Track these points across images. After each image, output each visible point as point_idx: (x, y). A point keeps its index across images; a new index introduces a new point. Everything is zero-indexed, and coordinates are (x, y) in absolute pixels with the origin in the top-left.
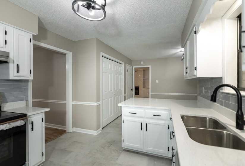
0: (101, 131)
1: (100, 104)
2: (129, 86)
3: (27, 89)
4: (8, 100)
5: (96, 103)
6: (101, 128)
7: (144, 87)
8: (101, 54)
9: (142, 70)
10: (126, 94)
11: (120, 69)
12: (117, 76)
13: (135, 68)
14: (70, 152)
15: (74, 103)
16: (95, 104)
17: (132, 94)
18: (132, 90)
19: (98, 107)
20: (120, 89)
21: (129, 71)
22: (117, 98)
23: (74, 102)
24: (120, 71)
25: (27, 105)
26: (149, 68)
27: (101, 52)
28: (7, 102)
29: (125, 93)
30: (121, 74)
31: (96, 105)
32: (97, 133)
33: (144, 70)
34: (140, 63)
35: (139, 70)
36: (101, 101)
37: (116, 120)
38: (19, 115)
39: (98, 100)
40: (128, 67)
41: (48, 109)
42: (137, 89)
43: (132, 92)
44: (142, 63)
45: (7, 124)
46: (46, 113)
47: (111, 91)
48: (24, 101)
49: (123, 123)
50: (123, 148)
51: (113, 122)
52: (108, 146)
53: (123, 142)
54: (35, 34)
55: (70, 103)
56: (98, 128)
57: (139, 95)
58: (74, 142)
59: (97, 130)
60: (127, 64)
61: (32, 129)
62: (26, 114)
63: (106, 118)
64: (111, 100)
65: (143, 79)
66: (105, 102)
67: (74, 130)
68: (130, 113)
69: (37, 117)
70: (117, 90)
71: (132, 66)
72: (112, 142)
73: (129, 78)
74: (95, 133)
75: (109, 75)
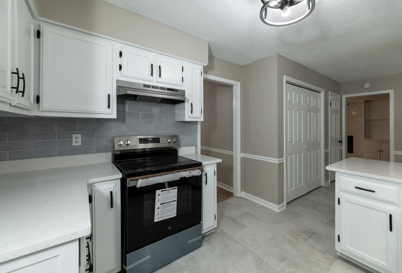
0: (285, 208)
1: (283, 163)
2: (333, 134)
3: (196, 132)
4: (182, 144)
5: (278, 160)
6: (285, 202)
7: (368, 135)
8: (285, 78)
9: (363, 100)
10: (328, 148)
11: (317, 103)
12: (310, 115)
13: (347, 99)
14: (244, 226)
15: (243, 155)
16: (276, 161)
17: (341, 150)
18: (341, 142)
19: (281, 165)
20: (317, 139)
21: (335, 106)
22: (310, 155)
23: (243, 154)
24: (317, 105)
25: (196, 152)
27: (285, 76)
28: (181, 147)
29: (326, 147)
30: (317, 111)
31: (277, 163)
32: (280, 208)
33: (366, 101)
34: (362, 86)
35: (354, 103)
36: (285, 158)
37: (309, 195)
38: (195, 162)
39: (280, 155)
40: (332, 97)
41: (220, 161)
42: (350, 140)
43: (341, 146)
45: (188, 171)
46: (218, 164)
48: (194, 147)
49: (339, 204)
50: (338, 254)
51: (305, 197)
52: (304, 239)
53: (339, 241)
54: (206, 65)
55: (238, 155)
56: (280, 201)
57: (353, 153)
58: (246, 212)
59: (279, 204)
60: (331, 91)
61: (206, 182)
62: (201, 163)
63: (292, 187)
64: (300, 157)
65: (365, 120)
66: (291, 159)
67: (243, 194)
68: (356, 187)
69: (210, 168)
70: (310, 140)
71: (340, 94)
72: (310, 233)
73: (332, 118)
74: (275, 208)
75: (298, 113)
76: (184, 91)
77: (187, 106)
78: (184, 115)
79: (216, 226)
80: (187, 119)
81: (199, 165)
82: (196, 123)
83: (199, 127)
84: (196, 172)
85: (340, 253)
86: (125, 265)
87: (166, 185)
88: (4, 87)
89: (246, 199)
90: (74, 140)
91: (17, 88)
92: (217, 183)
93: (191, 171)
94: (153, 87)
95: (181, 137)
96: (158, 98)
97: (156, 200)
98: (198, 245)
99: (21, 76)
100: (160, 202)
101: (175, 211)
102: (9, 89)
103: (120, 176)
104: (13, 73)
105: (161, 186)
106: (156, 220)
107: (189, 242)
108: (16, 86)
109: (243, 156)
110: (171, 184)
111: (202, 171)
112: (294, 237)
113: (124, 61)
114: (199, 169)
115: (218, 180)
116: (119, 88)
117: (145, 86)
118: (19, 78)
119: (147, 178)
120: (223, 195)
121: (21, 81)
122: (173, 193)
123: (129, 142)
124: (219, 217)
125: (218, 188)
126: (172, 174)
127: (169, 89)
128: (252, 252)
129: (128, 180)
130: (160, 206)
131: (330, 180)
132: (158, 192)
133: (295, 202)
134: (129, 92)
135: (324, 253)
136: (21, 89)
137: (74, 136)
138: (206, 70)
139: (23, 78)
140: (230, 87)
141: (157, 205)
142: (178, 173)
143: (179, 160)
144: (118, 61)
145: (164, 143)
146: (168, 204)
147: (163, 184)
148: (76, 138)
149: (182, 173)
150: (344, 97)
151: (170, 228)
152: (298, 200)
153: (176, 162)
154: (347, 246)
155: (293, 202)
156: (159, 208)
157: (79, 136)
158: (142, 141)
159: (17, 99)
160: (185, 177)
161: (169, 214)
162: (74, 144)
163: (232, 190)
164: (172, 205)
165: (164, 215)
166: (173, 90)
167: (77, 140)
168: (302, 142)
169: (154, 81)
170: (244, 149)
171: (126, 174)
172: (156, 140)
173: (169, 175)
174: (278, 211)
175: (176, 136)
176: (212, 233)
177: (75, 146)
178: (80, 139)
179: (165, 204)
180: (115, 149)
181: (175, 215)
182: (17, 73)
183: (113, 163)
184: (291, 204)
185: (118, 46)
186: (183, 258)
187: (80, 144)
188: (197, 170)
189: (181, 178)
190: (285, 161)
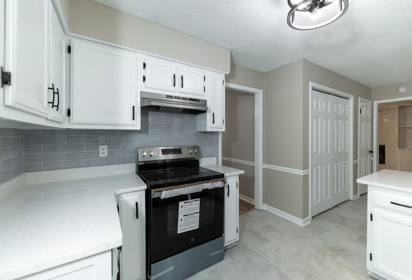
0: (310, 222)
1: (308, 174)
2: (363, 144)
3: (217, 142)
4: (203, 155)
5: (302, 171)
6: (310, 216)
7: (402, 144)
8: (311, 85)
9: (397, 106)
10: (357, 159)
11: (345, 110)
12: (338, 124)
13: (379, 105)
14: (266, 240)
16: (301, 172)
17: (372, 161)
18: (371, 152)
19: (306, 177)
20: (345, 149)
21: (366, 113)
22: (338, 166)
24: (345, 112)
25: (217, 163)
27: (310, 82)
28: (202, 157)
29: (355, 157)
30: (346, 118)
31: (302, 174)
32: (304, 223)
33: (400, 107)
34: (397, 91)
35: (386, 109)
36: (310, 169)
37: (336, 209)
38: (218, 174)
39: (305, 167)
40: (362, 103)
41: (242, 172)
42: (382, 149)
43: (372, 156)
44: (402, 90)
45: (211, 183)
46: (240, 176)
48: (215, 158)
49: (371, 220)
50: (369, 273)
51: (331, 211)
52: (332, 256)
53: (371, 259)
54: (227, 73)
55: (260, 166)
56: (305, 215)
57: (384, 164)
58: (268, 226)
59: (304, 218)
60: (361, 97)
61: (228, 194)
62: (223, 175)
63: (318, 200)
64: (326, 169)
65: (399, 128)
66: (317, 170)
67: (265, 207)
68: (391, 203)
69: (232, 179)
70: (337, 150)
71: (371, 100)
72: (339, 250)
73: (363, 127)
74: (300, 222)
75: (324, 121)
76: (205, 101)
77: (209, 115)
78: (206, 125)
79: (238, 239)
80: (209, 130)
81: (221, 177)
82: (217, 133)
83: (220, 137)
84: (218, 184)
85: (372, 273)
86: (150, 275)
87: (189, 197)
88: (42, 102)
89: (268, 212)
90: (101, 151)
91: (53, 103)
92: (239, 196)
93: (214, 183)
94: (176, 98)
95: (202, 148)
96: (180, 108)
97: (180, 212)
98: (220, 258)
99: (56, 91)
100: (183, 214)
101: (198, 223)
102: (46, 104)
103: (145, 187)
104: (49, 88)
105: (184, 198)
106: (179, 232)
107: (212, 254)
108: (52, 101)
109: (265, 167)
110: (194, 196)
111: (225, 182)
112: (320, 253)
113: (147, 72)
114: (222, 181)
115: (240, 192)
116: (142, 99)
117: (168, 96)
118: (54, 93)
119: (171, 189)
120: (245, 207)
121: (56, 95)
122: (195, 205)
123: (152, 153)
124: (241, 230)
125: (240, 200)
126: (195, 186)
127: (191, 99)
128: (276, 268)
129: (153, 191)
130: (183, 218)
131: (359, 194)
132: (181, 203)
133: (321, 216)
134: (153, 104)
135: (354, 271)
136: (56, 104)
137: (101, 147)
138: (228, 78)
139: (58, 93)
140: (252, 95)
141: (180, 216)
142: (201, 185)
143: (201, 171)
144: (142, 72)
145: (185, 155)
146: (191, 216)
147: (186, 195)
148: (103, 149)
149: (204, 184)
150: (376, 103)
151: (192, 240)
152: (324, 214)
153: (197, 173)
154: (380, 266)
155: (319, 216)
156: (182, 220)
157: (106, 147)
158: (165, 152)
159: (52, 113)
160: (207, 189)
161: (192, 226)
162: (101, 155)
163: (254, 202)
164: (195, 217)
165: (187, 227)
166: (195, 100)
167: (103, 151)
168: (329, 152)
169: (177, 92)
170: (266, 160)
171: (150, 186)
172: (178, 151)
173: (192, 187)
174: (303, 226)
175: (197, 147)
176: (234, 246)
177: (101, 157)
178: (106, 151)
179: (188, 216)
180: (139, 160)
181: (198, 227)
182: (53, 89)
183: (137, 174)
184: (317, 218)
185: (142, 57)
186: (205, 271)
187: (106, 155)
188: (219, 182)
189: (204, 190)
190: (310, 172)
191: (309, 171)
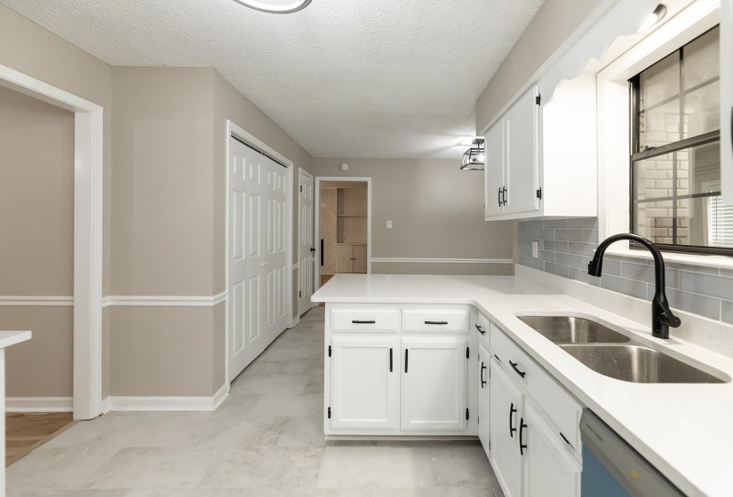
0: (227, 394)
1: (224, 301)
2: (305, 240)
5: (212, 298)
6: (227, 384)
8: (229, 126)
9: (336, 188)
10: (297, 262)
11: (282, 184)
12: (272, 204)
15: (110, 301)
16: (208, 301)
18: (313, 250)
19: (220, 308)
20: (281, 248)
21: (306, 194)
22: (272, 277)
23: (109, 298)
24: (282, 188)
26: (365, 184)
27: (228, 121)
29: (295, 261)
30: (282, 199)
31: (212, 304)
32: (215, 401)
33: (339, 191)
36: (227, 291)
37: (270, 351)
39: (218, 287)
40: (304, 178)
41: (24, 335)
43: (314, 256)
44: (345, 167)
47: (257, 254)
51: (262, 359)
55: (93, 302)
56: (217, 384)
57: (323, 264)
59: (214, 392)
60: (301, 167)
63: (241, 346)
64: (255, 284)
65: (338, 217)
66: (239, 291)
70: (271, 250)
71: (312, 174)
73: (304, 212)
74: (205, 404)
75: (251, 199)
109: (109, 303)
131: (299, 316)
133: (246, 373)
152: (251, 367)
155: (241, 376)
168: (259, 254)
170: (116, 285)
174: (212, 409)
184: (239, 381)
190: (227, 297)
191: (224, 296)
